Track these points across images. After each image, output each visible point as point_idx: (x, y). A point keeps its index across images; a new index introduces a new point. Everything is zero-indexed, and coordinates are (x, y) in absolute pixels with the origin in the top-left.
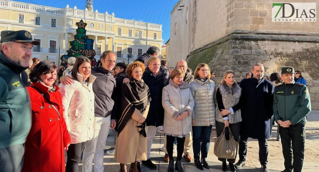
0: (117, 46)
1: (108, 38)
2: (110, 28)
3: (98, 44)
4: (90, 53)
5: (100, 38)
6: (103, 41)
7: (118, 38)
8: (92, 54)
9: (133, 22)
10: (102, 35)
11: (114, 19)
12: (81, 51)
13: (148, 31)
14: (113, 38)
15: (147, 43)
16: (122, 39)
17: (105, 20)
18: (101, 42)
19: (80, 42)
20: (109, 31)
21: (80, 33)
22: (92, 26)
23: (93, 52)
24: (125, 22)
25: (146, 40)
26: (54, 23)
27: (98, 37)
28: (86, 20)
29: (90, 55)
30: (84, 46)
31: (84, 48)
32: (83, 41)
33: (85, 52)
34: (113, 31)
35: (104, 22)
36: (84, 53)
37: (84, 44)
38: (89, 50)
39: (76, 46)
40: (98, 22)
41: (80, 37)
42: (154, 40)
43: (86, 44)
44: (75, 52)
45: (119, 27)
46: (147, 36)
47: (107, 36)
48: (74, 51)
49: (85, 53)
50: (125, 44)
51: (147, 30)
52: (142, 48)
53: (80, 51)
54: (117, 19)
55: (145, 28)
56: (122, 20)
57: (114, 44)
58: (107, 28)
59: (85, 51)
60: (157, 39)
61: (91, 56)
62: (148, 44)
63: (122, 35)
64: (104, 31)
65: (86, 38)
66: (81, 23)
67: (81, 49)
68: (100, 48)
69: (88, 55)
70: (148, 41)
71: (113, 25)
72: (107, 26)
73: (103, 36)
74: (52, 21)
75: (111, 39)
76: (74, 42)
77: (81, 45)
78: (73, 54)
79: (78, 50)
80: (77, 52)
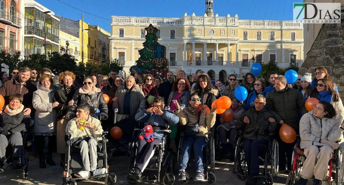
0: (242, 53)
1: (231, 45)
2: (233, 32)
3: (218, 52)
4: (161, 62)
5: (222, 46)
6: (225, 49)
7: (244, 44)
8: (163, 63)
9: (262, 22)
10: (223, 42)
11: (238, 22)
12: (151, 60)
13: (283, 31)
14: (237, 44)
15: (281, 46)
16: (249, 44)
17: (226, 24)
18: (223, 50)
19: (149, 50)
20: (232, 36)
21: (149, 40)
22: (212, 33)
23: (163, 60)
24: (252, 23)
25: (281, 42)
26: (173, 34)
27: (219, 44)
28: (205, 27)
29: (160, 64)
30: (153, 54)
31: (154, 57)
32: (153, 48)
33: (156, 61)
34: (237, 36)
35: (225, 26)
36: (154, 62)
37: (154, 51)
38: (159, 58)
39: (145, 55)
40: (218, 27)
41: (149, 45)
42: (292, 42)
43: (156, 51)
44: (145, 62)
45: (245, 30)
46: (282, 38)
47: (230, 42)
48: (143, 61)
49: (156, 63)
50: (253, 50)
51: (281, 30)
52: (276, 54)
53: (149, 60)
54: (242, 22)
55: (279, 27)
56: (247, 21)
57: (238, 51)
58: (229, 34)
59: (155, 60)
60: (296, 40)
61: (161, 66)
62: (284, 47)
63: (249, 39)
64: (226, 37)
65: (156, 45)
66: (150, 28)
67: (151, 58)
68: (222, 58)
69: (158, 64)
70: (283, 44)
71: (237, 29)
72: (229, 31)
73: (225, 43)
74: (171, 33)
75: (235, 46)
76: (143, 51)
77: (151, 53)
78: (143, 64)
79: (148, 59)
80: (147, 62)
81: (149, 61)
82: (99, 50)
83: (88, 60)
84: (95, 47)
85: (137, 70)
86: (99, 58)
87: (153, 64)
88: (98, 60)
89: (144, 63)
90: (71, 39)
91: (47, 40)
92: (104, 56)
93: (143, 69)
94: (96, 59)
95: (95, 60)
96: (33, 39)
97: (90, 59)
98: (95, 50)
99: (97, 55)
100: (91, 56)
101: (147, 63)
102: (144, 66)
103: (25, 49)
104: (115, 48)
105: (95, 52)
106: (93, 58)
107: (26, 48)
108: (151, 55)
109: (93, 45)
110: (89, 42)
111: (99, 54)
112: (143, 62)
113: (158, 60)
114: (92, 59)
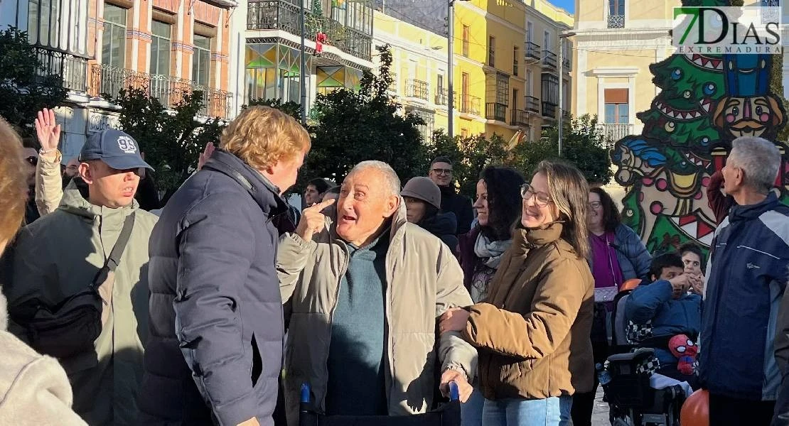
4: (756, 117)
12: (706, 107)
23: (769, 106)
29: (753, 125)
30: (720, 80)
31: (722, 91)
33: (729, 111)
36: (725, 117)
37: (720, 67)
38: (746, 99)
39: (682, 86)
43: (730, 66)
44: (680, 116)
48: (671, 114)
49: (730, 119)
53: (701, 110)
59: (726, 107)
67: (707, 98)
69: (740, 126)
76: (672, 66)
77: (708, 74)
78: (669, 128)
79: (692, 105)
80: (689, 116)
81: (698, 115)
82: (531, 86)
83: (488, 125)
84: (515, 74)
85: (643, 157)
86: (532, 116)
87: (715, 128)
88: (527, 125)
89: (676, 122)
90: (422, 47)
91: (326, 48)
92: (549, 107)
93: (670, 152)
94: (518, 120)
95: (513, 123)
96: (275, 49)
97: (492, 122)
98: (513, 83)
99: (521, 105)
100: (496, 110)
101: (690, 121)
102: (674, 137)
103: (250, 85)
104: (589, 74)
105: (515, 91)
106: (508, 117)
107: (253, 83)
108: (709, 83)
109: (504, 65)
110: (491, 52)
111: (532, 100)
112: (670, 120)
113: (741, 107)
114: (503, 120)
